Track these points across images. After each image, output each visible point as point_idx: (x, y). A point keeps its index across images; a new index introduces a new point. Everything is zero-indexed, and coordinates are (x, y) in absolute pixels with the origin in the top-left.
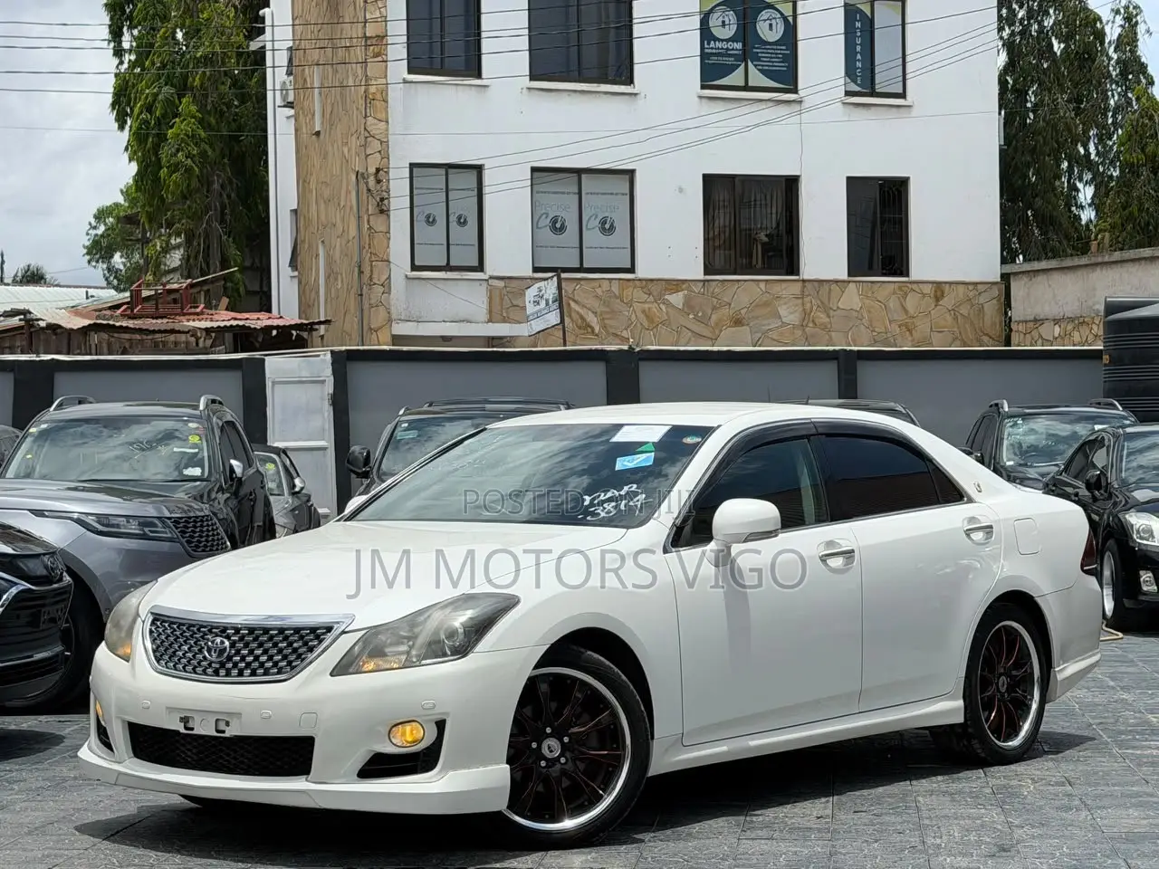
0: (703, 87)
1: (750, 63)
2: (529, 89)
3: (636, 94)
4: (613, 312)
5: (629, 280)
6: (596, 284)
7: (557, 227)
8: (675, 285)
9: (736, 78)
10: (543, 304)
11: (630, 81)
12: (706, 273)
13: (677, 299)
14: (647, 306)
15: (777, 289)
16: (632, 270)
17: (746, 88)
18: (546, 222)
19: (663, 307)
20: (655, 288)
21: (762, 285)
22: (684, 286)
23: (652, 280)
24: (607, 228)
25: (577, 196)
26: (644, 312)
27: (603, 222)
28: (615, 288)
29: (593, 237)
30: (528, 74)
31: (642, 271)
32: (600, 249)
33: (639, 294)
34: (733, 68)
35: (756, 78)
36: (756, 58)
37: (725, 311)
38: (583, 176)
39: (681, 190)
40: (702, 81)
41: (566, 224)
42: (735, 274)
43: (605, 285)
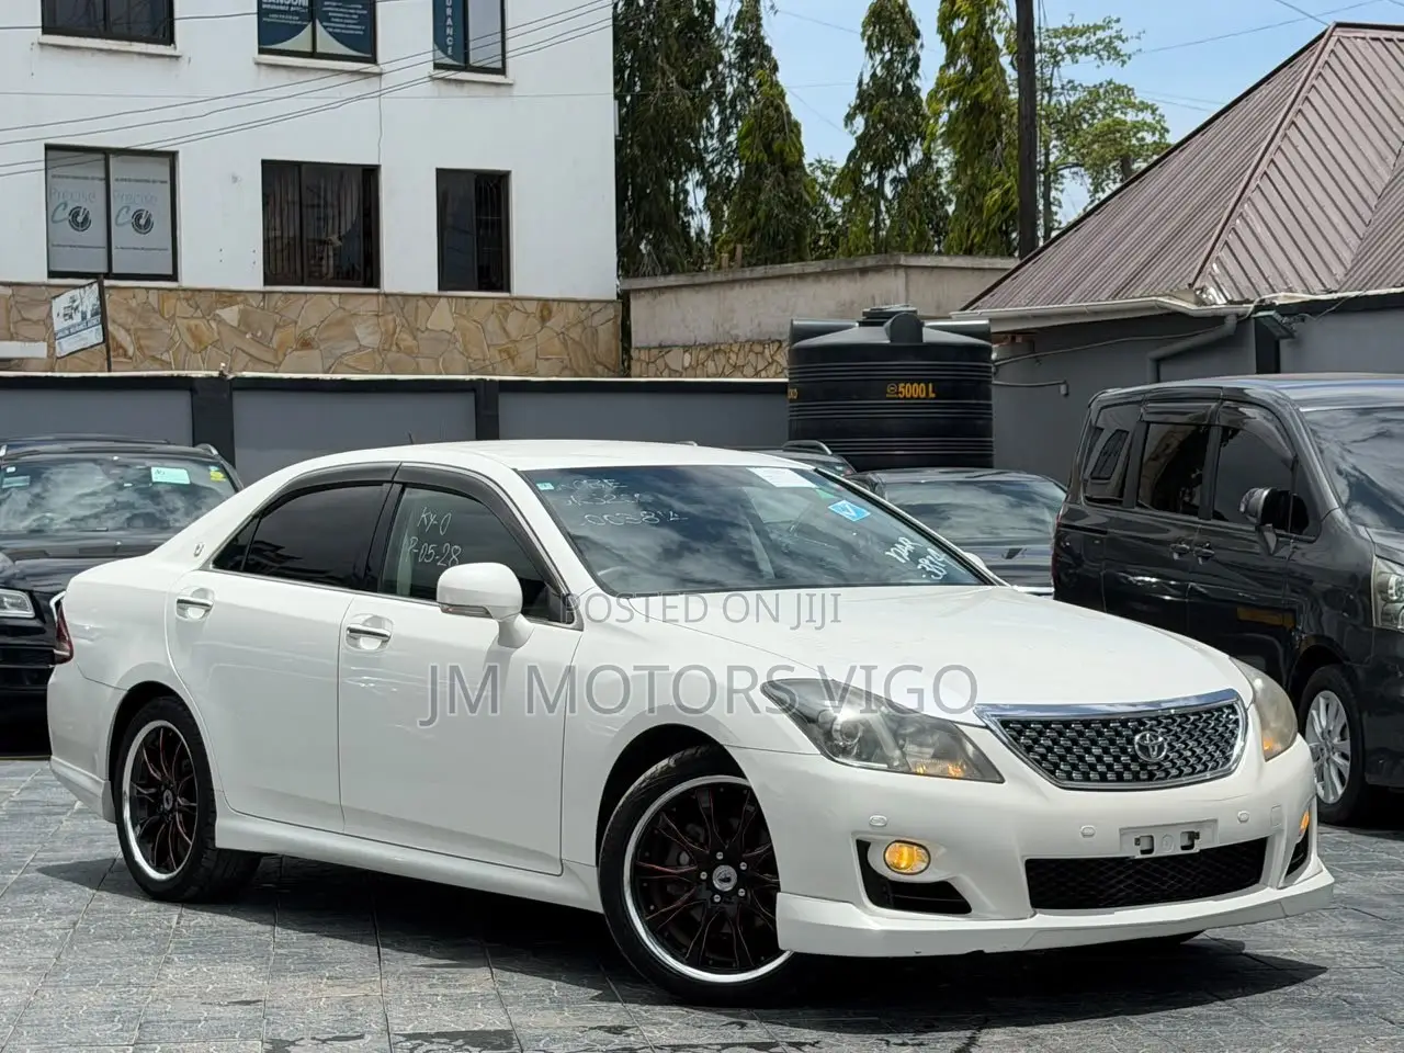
0: (261, 51)
1: (317, 22)
2: (41, 44)
3: (177, 57)
4: (150, 329)
5: (170, 290)
6: (129, 294)
7: (79, 221)
8: (227, 297)
9: (301, 41)
10: (77, 318)
11: (169, 39)
12: (266, 282)
13: (230, 314)
14: (193, 323)
15: (351, 304)
16: (174, 277)
17: (313, 54)
18: (64, 214)
19: (213, 325)
20: (203, 301)
21: (335, 299)
22: (239, 299)
23: (200, 291)
24: (142, 223)
25: (103, 183)
26: (189, 329)
27: (138, 216)
28: (153, 298)
29: (124, 234)
30: (40, 25)
31: (188, 279)
32: (132, 251)
33: (182, 308)
34: (298, 29)
35: (326, 43)
36: (326, 18)
37: (291, 329)
38: (113, 161)
39: (235, 179)
40: (259, 43)
41: (90, 217)
42: (302, 283)
43: (141, 295)
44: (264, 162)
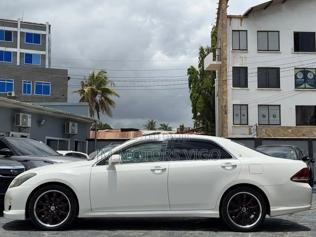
0: (295, 88)
1: (306, 83)
2: (258, 90)
3: (280, 90)
4: (276, 133)
5: (279, 127)
6: (272, 128)
7: (264, 116)
8: (289, 128)
9: (303, 86)
10: (254, 130)
11: (279, 87)
12: (296, 125)
13: (290, 131)
14: (283, 132)
15: (312, 129)
16: (280, 125)
17: (305, 88)
18: (261, 115)
19: (287, 132)
20: (285, 128)
21: (309, 128)
22: (291, 128)
23: (284, 127)
24: (274, 116)
25: (268, 110)
26: (283, 133)
28: (276, 128)
29: (271, 118)
30: (257, 87)
31: (283, 124)
32: (273, 121)
33: (281, 130)
34: (302, 84)
35: (307, 86)
36: (307, 82)
37: (301, 133)
38: (269, 106)
39: (291, 109)
40: (295, 87)
41: (266, 116)
42: (303, 125)
43: (274, 128)
44: (296, 106)
